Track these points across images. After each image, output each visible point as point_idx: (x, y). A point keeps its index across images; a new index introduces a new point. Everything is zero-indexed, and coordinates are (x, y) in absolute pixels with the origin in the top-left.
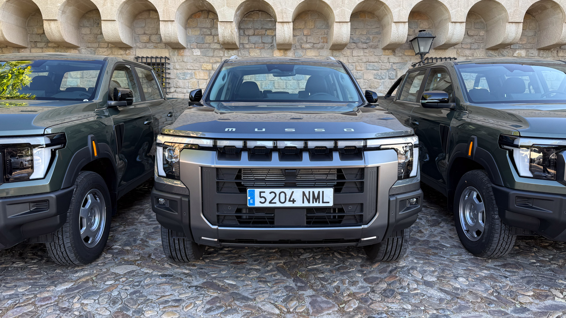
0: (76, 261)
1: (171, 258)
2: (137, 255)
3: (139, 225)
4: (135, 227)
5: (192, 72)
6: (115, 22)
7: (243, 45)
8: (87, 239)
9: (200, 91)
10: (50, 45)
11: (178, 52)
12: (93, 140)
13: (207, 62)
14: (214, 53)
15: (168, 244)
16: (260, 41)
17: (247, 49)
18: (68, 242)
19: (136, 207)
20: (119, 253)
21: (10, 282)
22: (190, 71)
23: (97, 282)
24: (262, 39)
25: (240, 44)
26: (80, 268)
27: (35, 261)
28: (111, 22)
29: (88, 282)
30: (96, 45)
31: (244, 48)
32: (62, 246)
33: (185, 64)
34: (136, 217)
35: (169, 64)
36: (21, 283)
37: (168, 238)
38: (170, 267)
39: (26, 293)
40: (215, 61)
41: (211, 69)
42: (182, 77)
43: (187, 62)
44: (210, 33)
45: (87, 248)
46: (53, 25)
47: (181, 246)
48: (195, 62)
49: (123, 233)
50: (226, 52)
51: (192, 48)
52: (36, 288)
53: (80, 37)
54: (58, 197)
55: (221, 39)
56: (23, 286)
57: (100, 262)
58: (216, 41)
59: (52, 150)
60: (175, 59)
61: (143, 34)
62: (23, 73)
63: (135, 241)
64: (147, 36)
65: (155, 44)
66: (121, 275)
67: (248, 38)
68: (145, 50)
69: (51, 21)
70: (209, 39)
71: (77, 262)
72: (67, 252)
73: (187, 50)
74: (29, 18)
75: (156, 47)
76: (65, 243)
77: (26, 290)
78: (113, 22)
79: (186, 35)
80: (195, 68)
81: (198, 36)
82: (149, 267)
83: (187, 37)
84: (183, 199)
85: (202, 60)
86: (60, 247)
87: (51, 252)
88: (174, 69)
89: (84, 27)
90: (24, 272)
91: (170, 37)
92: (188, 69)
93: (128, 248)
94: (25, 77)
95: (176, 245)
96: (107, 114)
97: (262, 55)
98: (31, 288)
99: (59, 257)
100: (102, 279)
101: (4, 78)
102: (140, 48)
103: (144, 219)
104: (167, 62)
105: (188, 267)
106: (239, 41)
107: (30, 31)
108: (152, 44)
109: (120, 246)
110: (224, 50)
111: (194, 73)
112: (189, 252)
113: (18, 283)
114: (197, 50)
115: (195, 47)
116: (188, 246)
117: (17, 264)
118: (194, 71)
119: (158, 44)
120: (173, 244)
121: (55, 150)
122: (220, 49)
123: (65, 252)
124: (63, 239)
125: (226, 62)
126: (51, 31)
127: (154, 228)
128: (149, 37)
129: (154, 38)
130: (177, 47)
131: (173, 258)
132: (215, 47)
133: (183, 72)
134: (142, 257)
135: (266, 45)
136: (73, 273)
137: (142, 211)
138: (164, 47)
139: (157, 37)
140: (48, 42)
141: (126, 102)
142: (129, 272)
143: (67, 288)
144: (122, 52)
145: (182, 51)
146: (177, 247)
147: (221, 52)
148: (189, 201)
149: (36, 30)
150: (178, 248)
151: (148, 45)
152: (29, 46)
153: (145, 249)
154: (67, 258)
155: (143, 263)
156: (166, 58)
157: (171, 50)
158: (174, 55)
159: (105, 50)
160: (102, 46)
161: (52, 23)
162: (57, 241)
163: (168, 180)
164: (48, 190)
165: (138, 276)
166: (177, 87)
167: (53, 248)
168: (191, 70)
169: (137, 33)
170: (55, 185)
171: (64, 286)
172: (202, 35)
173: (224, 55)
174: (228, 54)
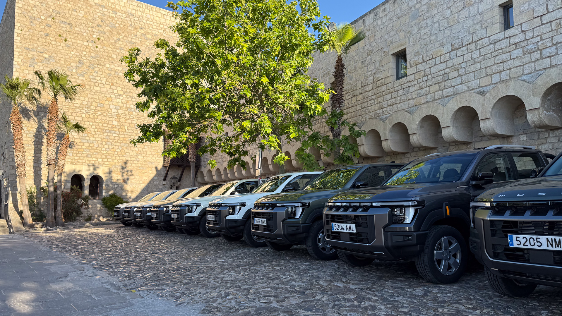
11: (507, 140)
13: (532, 145)
14: (539, 135)
30: (447, 144)
40: (540, 143)
51: (519, 135)
53: (438, 140)
68: (482, 143)
69: (413, 135)
73: (515, 137)
75: (489, 139)
78: (449, 128)
79: (514, 124)
81: (525, 123)
83: (515, 126)
85: (528, 144)
91: (489, 131)
102: (478, 142)
108: (486, 137)
110: (549, 131)
114: (523, 135)
115: (522, 133)
122: (545, 132)
126: (414, 141)
129: (479, 133)
132: (540, 130)
144: (465, 147)
145: (510, 139)
147: (546, 134)
151: (483, 139)
152: (410, 151)
159: (454, 147)
169: (475, 130)
173: (549, 136)
174: (554, 134)
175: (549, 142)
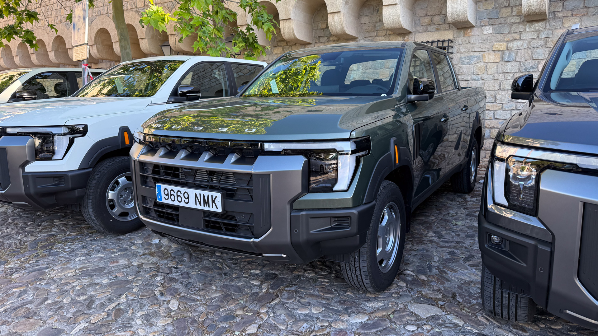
0: (370, 288)
1: (492, 313)
2: (437, 291)
3: (430, 245)
4: (425, 246)
5: (480, 55)
6: (396, 5)
7: (554, 14)
8: (381, 262)
9: (530, 77)
10: (331, 39)
11: (464, 32)
12: (396, 145)
13: (500, 41)
14: (511, 28)
15: (492, 295)
16: (582, 6)
17: (559, 18)
18: (365, 266)
19: (420, 218)
20: (415, 284)
21: (303, 296)
22: (476, 54)
23: (395, 323)
24: (584, 2)
25: (550, 13)
26: (373, 296)
27: (325, 274)
28: (392, 6)
29: (385, 320)
30: (374, 34)
31: (555, 17)
32: (358, 269)
33: (471, 46)
34: (423, 233)
35: (452, 47)
36: (314, 301)
37: (492, 288)
38: (487, 323)
39: (320, 317)
40: (511, 39)
41: (505, 48)
42: (467, 61)
43: (475, 43)
44: (507, 4)
45: (381, 273)
46: (336, 17)
47: (511, 303)
48: (484, 42)
49: (413, 253)
50: (527, 26)
51: (482, 26)
52: (330, 312)
53: (359, 27)
54: (361, 214)
55: (525, 9)
56: (316, 306)
57: (393, 291)
58: (515, 13)
59: (357, 157)
60: (460, 41)
61: (424, 16)
62: (315, 68)
63: (430, 267)
64: (429, 18)
65: (437, 26)
66: (424, 319)
67: (563, 3)
68: (425, 34)
69: (335, 14)
70: (505, 12)
71: (371, 290)
72: (363, 277)
73: (475, 29)
74: (315, 14)
75: (438, 30)
76: (361, 266)
77: (320, 313)
79: (476, 10)
80: (484, 50)
81: (492, 10)
82: (457, 315)
83: (477, 12)
84: (540, 246)
85: (494, 39)
86: (356, 270)
87: (346, 272)
88: (458, 53)
89: (364, 16)
90: (316, 285)
91: (458, 15)
92: (475, 52)
93: (423, 277)
94: (316, 73)
95: (504, 299)
96: (404, 110)
97: (583, 24)
98: (324, 310)
99: (353, 280)
100: (401, 319)
101: (299, 75)
102: (420, 32)
103: (433, 236)
104: (450, 45)
105: (514, 330)
106: (549, 8)
107: (315, 26)
108: (434, 26)
109: (412, 271)
110: (526, 23)
111: (483, 55)
112: (522, 313)
113: (312, 301)
114: (488, 27)
115: (487, 24)
116: (522, 305)
117: (309, 273)
118: (482, 53)
119: (441, 25)
120: (500, 298)
121: (360, 157)
122: (519, 23)
123: (360, 276)
124: (359, 261)
125: (569, 33)
126: (335, 24)
127: (449, 253)
128: (431, 18)
129: (437, 19)
130: (464, 26)
131: (495, 313)
132: (513, 21)
133: (469, 55)
134: (443, 296)
135: (590, 10)
136: (366, 301)
137: (429, 225)
138: (448, 28)
139: (440, 18)
140: (330, 35)
141: (427, 95)
142: (432, 317)
143: (362, 322)
144: (400, 38)
145: (469, 30)
146: (505, 302)
147: (521, 26)
148: (552, 253)
149: (320, 25)
150: (507, 305)
151: (429, 28)
152: (314, 42)
153: (445, 283)
154: (361, 283)
155: (448, 306)
156: (449, 40)
157: (456, 31)
158: (459, 36)
159: (383, 38)
160: (380, 34)
161: (336, 15)
162: (353, 262)
163: (509, 211)
164: (351, 205)
165: (447, 327)
166: (460, 73)
167: (348, 269)
168: (479, 53)
169: (418, 16)
170: (357, 199)
171: (359, 318)
172: (496, 8)
173: (525, 30)
174: (531, 28)
175: (525, 38)
